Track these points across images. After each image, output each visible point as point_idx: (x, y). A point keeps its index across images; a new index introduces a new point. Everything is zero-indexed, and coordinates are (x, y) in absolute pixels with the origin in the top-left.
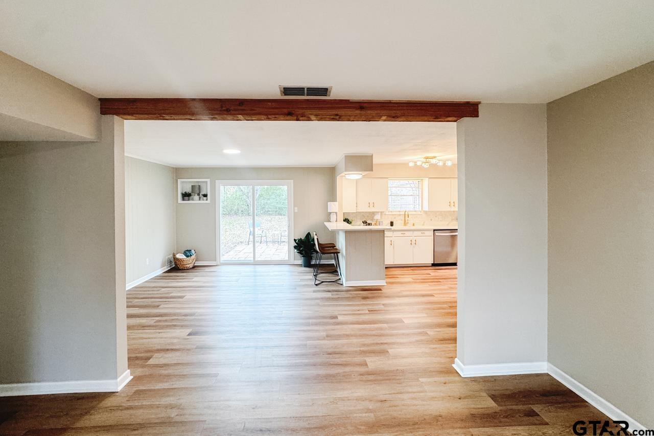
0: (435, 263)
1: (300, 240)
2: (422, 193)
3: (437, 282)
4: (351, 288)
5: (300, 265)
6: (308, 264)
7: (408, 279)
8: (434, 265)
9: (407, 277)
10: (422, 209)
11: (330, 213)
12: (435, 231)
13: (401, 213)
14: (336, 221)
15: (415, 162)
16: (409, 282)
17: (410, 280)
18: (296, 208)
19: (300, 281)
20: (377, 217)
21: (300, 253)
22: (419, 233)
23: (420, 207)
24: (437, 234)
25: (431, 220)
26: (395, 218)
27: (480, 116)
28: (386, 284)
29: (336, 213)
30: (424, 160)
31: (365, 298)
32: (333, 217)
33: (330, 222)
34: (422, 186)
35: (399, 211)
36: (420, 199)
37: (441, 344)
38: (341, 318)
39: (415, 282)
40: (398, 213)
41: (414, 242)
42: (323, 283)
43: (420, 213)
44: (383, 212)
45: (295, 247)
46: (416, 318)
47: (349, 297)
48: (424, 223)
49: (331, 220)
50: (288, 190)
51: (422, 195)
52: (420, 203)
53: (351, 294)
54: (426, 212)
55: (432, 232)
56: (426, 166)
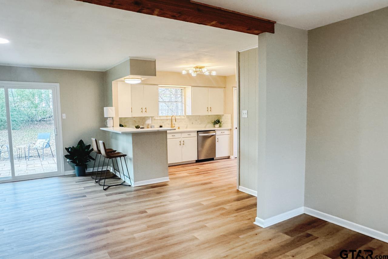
0: (199, 159)
1: (73, 149)
2: (185, 100)
3: (207, 173)
4: (140, 188)
5: (74, 176)
6: (82, 173)
7: (184, 174)
8: (198, 161)
9: (183, 172)
10: (185, 114)
11: (107, 118)
12: (199, 132)
13: (168, 118)
14: (113, 127)
15: (188, 71)
16: (187, 176)
17: (186, 174)
18: (64, 115)
19: (85, 189)
20: (149, 122)
21: (74, 161)
22: (186, 135)
23: (184, 112)
24: (200, 135)
25: (192, 123)
26: (163, 122)
27: (275, 32)
28: (169, 180)
29: (113, 118)
30: (194, 69)
31: (159, 193)
32: (110, 123)
33: (107, 127)
34: (185, 94)
35: (167, 116)
36: (184, 105)
37: (238, 212)
38: (150, 212)
39: (191, 176)
40: (165, 118)
41: (182, 143)
42: (111, 187)
43: (183, 117)
44: (153, 117)
45: (66, 156)
46: (210, 199)
47: (144, 195)
48: (187, 126)
49: (108, 126)
50: (53, 94)
51: (185, 102)
52: (184, 108)
53: (144, 192)
54: (188, 117)
55: (196, 134)
56: (194, 75)
